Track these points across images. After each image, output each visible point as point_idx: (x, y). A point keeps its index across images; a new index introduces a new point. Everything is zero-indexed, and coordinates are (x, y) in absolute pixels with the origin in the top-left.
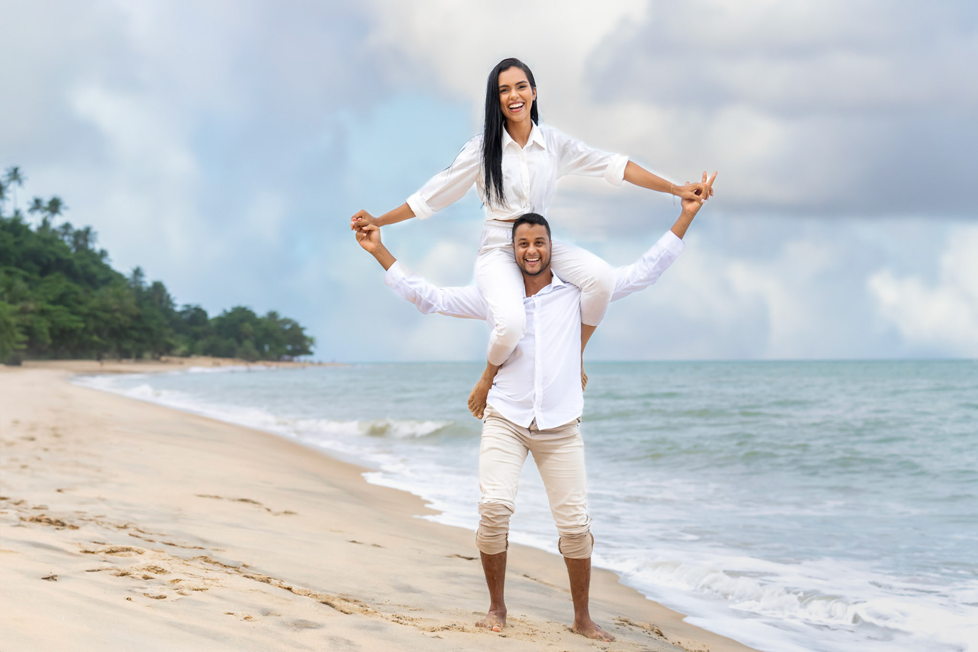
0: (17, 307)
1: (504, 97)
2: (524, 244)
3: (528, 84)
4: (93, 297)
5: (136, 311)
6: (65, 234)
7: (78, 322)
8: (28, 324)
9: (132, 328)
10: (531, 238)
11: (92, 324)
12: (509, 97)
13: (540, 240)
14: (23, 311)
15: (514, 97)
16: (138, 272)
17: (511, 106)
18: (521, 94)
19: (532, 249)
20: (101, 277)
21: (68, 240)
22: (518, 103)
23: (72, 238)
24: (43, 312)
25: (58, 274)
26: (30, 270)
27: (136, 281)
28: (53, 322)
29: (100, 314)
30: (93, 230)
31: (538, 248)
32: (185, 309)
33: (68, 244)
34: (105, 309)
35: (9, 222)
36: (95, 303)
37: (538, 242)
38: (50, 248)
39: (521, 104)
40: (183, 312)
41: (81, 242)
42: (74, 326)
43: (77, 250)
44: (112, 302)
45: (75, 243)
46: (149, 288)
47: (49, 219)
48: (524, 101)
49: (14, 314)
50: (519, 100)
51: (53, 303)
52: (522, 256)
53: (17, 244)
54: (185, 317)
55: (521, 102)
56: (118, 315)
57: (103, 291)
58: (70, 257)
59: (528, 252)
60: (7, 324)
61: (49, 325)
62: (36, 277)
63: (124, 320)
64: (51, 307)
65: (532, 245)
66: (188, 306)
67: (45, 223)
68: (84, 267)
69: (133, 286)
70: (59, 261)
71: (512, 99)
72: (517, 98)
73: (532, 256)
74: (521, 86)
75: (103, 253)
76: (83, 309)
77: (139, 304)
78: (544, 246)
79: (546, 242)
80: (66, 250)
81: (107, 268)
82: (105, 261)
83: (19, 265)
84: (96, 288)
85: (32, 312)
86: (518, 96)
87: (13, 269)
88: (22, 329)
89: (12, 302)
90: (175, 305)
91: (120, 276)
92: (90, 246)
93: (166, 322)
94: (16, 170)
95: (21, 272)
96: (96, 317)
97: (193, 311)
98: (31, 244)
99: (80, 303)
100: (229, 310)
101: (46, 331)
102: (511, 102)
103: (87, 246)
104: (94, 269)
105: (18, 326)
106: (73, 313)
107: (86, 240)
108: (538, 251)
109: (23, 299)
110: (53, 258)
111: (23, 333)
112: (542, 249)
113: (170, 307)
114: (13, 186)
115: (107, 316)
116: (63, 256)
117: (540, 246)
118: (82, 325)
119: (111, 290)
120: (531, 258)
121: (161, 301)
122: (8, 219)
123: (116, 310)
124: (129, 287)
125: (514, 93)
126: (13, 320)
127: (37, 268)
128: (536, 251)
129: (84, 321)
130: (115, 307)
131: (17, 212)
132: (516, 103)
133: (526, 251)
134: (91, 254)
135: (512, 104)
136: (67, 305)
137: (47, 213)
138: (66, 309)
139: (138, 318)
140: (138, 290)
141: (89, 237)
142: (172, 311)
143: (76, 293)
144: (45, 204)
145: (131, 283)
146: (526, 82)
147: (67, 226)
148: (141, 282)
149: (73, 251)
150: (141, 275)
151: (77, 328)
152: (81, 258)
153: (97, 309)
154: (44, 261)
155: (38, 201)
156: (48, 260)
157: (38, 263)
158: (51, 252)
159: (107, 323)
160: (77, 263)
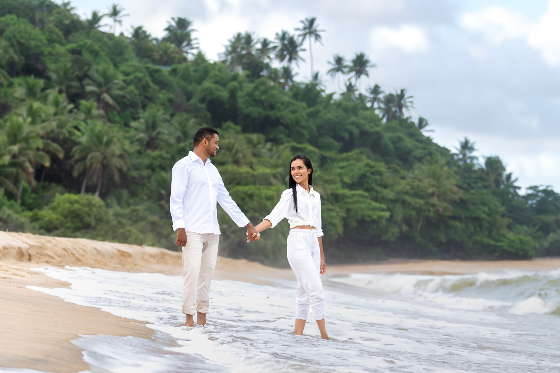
1: (293, 172)
4: (403, 178)
5: (461, 195)
6: (374, 100)
7: (383, 210)
9: (454, 218)
11: (400, 213)
20: (418, 152)
21: (377, 109)
22: (298, 175)
23: (382, 105)
26: (327, 147)
27: (464, 157)
29: (408, 199)
33: (378, 112)
34: (417, 193)
36: (402, 185)
38: (353, 119)
40: (528, 197)
41: (394, 109)
42: (375, 215)
43: (388, 120)
44: (427, 185)
45: (387, 111)
47: (354, 82)
48: (301, 175)
50: (299, 174)
51: (351, 187)
53: (312, 115)
55: (300, 175)
56: (435, 200)
58: (378, 129)
61: (343, 214)
62: (332, 154)
63: (443, 206)
64: (346, 192)
66: (534, 188)
67: (350, 88)
68: (396, 141)
69: (460, 162)
70: (364, 134)
75: (422, 123)
76: (389, 194)
77: (464, 187)
80: (376, 120)
81: (427, 142)
82: (425, 133)
84: (409, 166)
87: (304, 146)
90: (517, 187)
91: (444, 152)
92: (406, 113)
93: (502, 209)
94: (312, 22)
96: (404, 203)
97: (541, 195)
98: (330, 115)
99: (385, 186)
101: (339, 222)
102: (295, 175)
103: (401, 113)
104: (409, 143)
106: (376, 199)
107: (400, 107)
110: (356, 131)
113: (510, 190)
114: (309, 43)
116: (368, 127)
118: (386, 214)
121: (498, 182)
123: (431, 195)
124: (454, 164)
125: (297, 171)
127: (337, 145)
129: (389, 209)
130: (430, 190)
131: (315, 76)
134: (406, 124)
136: (367, 190)
137: (351, 75)
138: (367, 194)
139: (462, 203)
141: (404, 102)
143: (380, 174)
144: (348, 61)
145: (458, 159)
147: (376, 90)
149: (384, 120)
150: (471, 149)
151: (380, 217)
152: (394, 130)
153: (407, 193)
154: (346, 136)
155: (339, 60)
156: (351, 134)
157: (338, 138)
158: (353, 123)
159: (419, 211)
160: (387, 136)
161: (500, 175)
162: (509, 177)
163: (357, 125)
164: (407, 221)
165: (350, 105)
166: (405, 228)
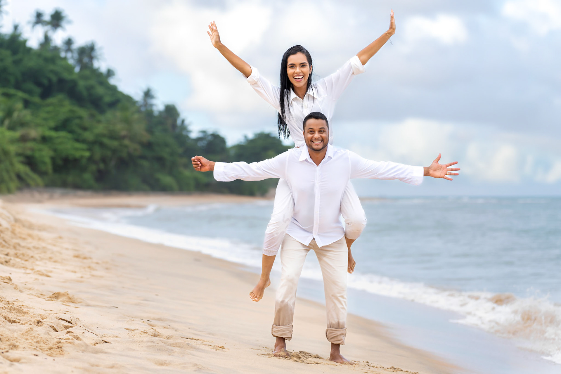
0: (17, 134)
1: (291, 71)
2: (311, 132)
3: (308, 64)
4: (99, 122)
5: (146, 137)
6: (68, 51)
7: (83, 150)
8: (29, 153)
9: (143, 157)
10: (316, 128)
11: (98, 153)
12: (294, 72)
13: (322, 129)
14: (24, 139)
15: (298, 72)
16: (148, 94)
17: (295, 77)
18: (302, 70)
19: (317, 135)
20: (107, 99)
21: (71, 59)
22: (300, 76)
23: (76, 55)
24: (44, 140)
25: (61, 96)
26: (29, 92)
27: (146, 104)
28: (55, 150)
29: (106, 141)
30: (97, 47)
31: (321, 135)
32: (201, 135)
33: (71, 62)
34: (113, 136)
35: (7, 38)
36: (100, 129)
37: (321, 131)
38: (51, 67)
39: (302, 77)
40: (199, 139)
41: (86, 60)
42: (78, 154)
43: (81, 69)
44: (120, 128)
45: (80, 61)
46: (160, 113)
47: (51, 34)
48: (304, 75)
49: (13, 141)
51: (56, 129)
52: (310, 140)
53: (16, 63)
54: (201, 144)
55: (302, 76)
56: (126, 142)
57: (109, 115)
58: (74, 77)
59: (314, 137)
60: (6, 153)
61: (51, 153)
62: (36, 99)
63: (134, 148)
64: (53, 134)
65: (317, 132)
66: (204, 132)
67: (47, 39)
68: (89, 88)
69: (143, 109)
70: (61, 81)
71: (296, 73)
72: (300, 73)
73: (317, 139)
74: (303, 65)
75: (110, 73)
76: (88, 136)
77: (150, 130)
78: (325, 133)
79: (326, 131)
80: (70, 69)
81: (114, 89)
82: (112, 81)
83: (18, 87)
84: (102, 111)
85: (34, 140)
86: (301, 72)
87: (12, 91)
88: (21, 159)
89: (11, 128)
90: (189, 132)
91: (128, 98)
92: (96, 64)
93: (180, 150)
95: (20, 94)
96: (102, 145)
97: (210, 138)
98: (31, 63)
99: (85, 129)
100: (251, 136)
101: (48, 160)
102: (296, 75)
103: (92, 64)
104: (100, 90)
105: (18, 155)
106: (77, 140)
107: (91, 58)
108: (321, 136)
109: (23, 124)
110: (54, 79)
111: (23, 163)
112: (324, 135)
113: (184, 133)
115: (115, 144)
116: (66, 76)
117: (322, 133)
118: (87, 154)
119: (119, 114)
120: (316, 141)
121: (174, 125)
122: (6, 35)
123: (124, 137)
124: (139, 111)
125: (298, 70)
126: (13, 149)
127: (38, 90)
128: (319, 136)
129: (89, 150)
130: (123, 133)
131: (16, 27)
132: (299, 76)
133: (313, 137)
134: (96, 73)
135: (296, 76)
136: (71, 132)
137: (48, 28)
138: (69, 136)
139: (149, 146)
140: (149, 114)
141: (94, 54)
142: (187, 137)
143: (80, 118)
144: (47, 18)
145: (141, 106)
146: (306, 63)
147: (69, 42)
148: (152, 105)
149: (77, 69)
150: (152, 97)
151: (82, 157)
152: (85, 78)
153: (104, 136)
154: (45, 82)
155: (39, 15)
156: (50, 80)
157: (39, 84)
158: (52, 71)
159: (114, 151)
160: (82, 84)
161: (175, 120)
162: (183, 121)
163: (55, 73)
164: (104, 160)
165: (49, 55)
166: (102, 166)
